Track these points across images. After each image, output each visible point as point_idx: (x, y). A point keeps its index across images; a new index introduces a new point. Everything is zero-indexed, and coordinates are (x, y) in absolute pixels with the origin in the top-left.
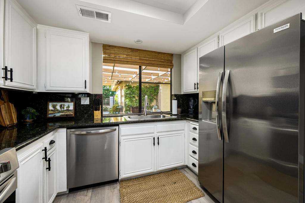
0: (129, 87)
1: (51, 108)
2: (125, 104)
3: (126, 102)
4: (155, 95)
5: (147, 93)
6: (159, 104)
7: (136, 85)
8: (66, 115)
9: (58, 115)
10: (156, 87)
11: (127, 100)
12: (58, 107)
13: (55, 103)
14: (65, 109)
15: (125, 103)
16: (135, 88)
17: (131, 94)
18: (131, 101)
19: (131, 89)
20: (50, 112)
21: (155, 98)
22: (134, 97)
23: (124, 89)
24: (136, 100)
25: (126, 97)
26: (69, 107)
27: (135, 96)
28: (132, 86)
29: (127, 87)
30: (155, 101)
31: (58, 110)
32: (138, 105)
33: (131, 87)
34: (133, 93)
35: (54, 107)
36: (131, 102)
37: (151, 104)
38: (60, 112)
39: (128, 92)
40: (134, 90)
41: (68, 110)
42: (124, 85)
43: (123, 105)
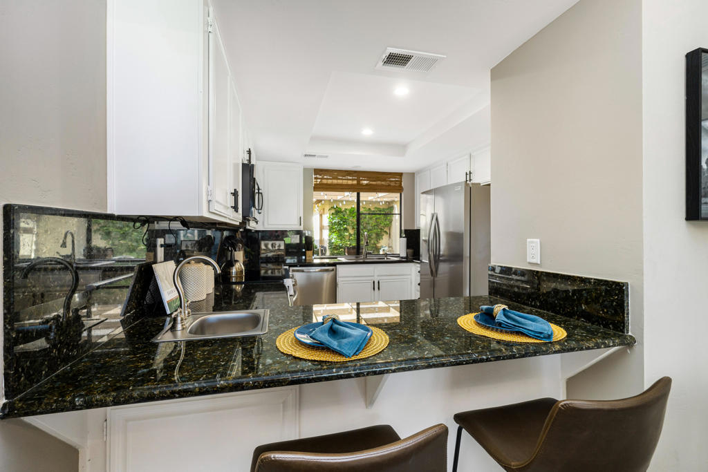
0: (338, 212)
1: (263, 247)
2: (331, 243)
3: (332, 239)
4: (385, 225)
5: (371, 222)
6: (394, 243)
7: (349, 207)
8: (278, 255)
9: (270, 255)
10: (388, 209)
11: (334, 236)
12: (270, 247)
13: (266, 242)
14: (277, 248)
15: (330, 240)
16: (348, 212)
17: (340, 224)
18: (341, 237)
19: (341, 215)
20: (263, 252)
21: (385, 232)
22: (346, 229)
23: (328, 215)
24: (350, 235)
25: (331, 229)
26: (279, 246)
27: (348, 227)
28: (343, 209)
29: (333, 211)
30: (385, 237)
31: (269, 250)
32: (354, 244)
33: (340, 212)
34: (345, 222)
35: (266, 245)
36: (341, 239)
37: (378, 243)
38: (271, 251)
39: (336, 220)
40: (346, 217)
41: (279, 250)
42: (327, 208)
43: (326, 245)
